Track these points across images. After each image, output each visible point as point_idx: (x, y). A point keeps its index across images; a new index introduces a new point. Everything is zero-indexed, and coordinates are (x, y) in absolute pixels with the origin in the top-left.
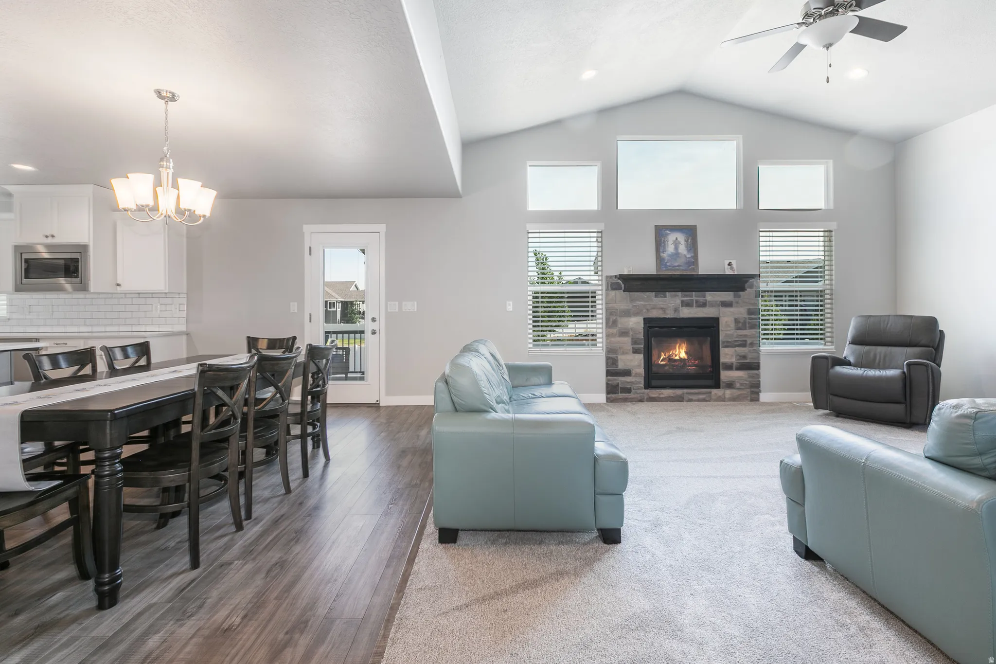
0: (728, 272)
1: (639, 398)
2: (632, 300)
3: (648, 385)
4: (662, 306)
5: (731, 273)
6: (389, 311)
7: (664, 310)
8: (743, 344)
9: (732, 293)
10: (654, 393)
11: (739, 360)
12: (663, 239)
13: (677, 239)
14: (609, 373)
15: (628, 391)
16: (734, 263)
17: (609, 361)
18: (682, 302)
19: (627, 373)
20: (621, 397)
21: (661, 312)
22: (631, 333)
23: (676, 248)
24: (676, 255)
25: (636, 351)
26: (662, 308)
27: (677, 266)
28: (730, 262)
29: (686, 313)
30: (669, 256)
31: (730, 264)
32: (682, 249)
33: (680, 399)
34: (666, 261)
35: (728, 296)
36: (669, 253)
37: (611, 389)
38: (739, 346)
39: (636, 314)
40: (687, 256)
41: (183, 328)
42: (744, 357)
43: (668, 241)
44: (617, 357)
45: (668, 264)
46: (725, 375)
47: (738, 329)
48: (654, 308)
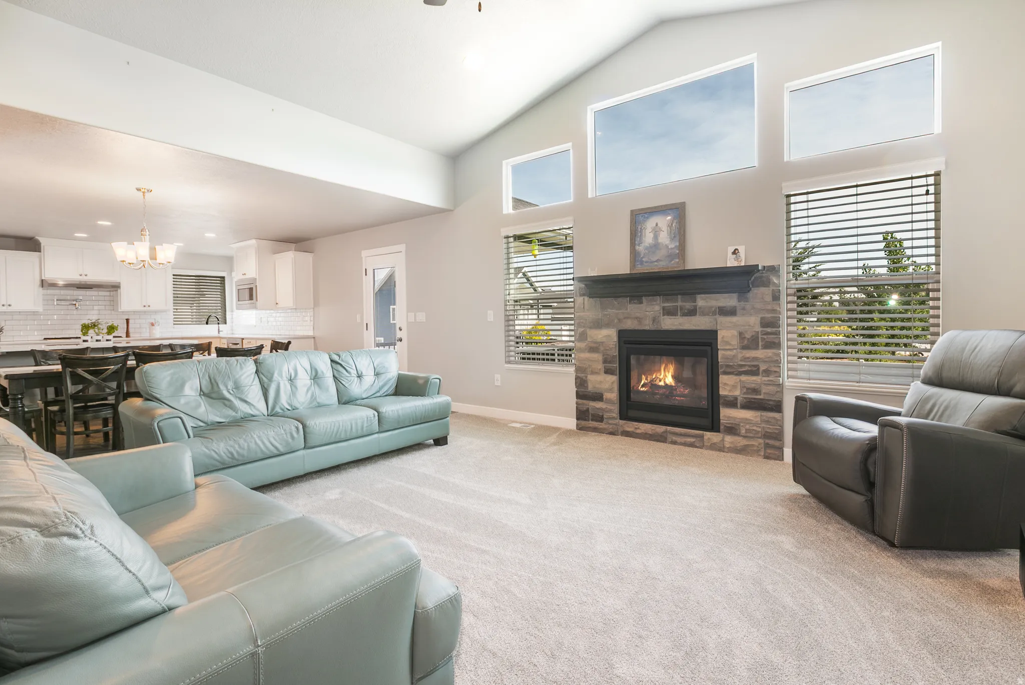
0: (731, 262)
1: (611, 430)
2: (603, 308)
3: (623, 416)
4: (638, 315)
5: (736, 264)
6: (409, 321)
7: (639, 320)
8: (754, 372)
9: (735, 295)
10: (630, 426)
11: (745, 393)
12: (639, 227)
13: (657, 225)
14: (579, 396)
15: (600, 419)
16: (742, 250)
17: (577, 380)
18: (664, 308)
19: (598, 397)
20: (590, 425)
21: (636, 322)
22: (602, 348)
23: (656, 237)
24: (656, 246)
25: (608, 371)
26: (637, 318)
27: (656, 261)
28: (736, 249)
29: (670, 323)
30: (646, 248)
31: (735, 252)
32: (664, 238)
33: (660, 438)
34: (641, 256)
35: (729, 300)
36: (647, 245)
37: (582, 415)
38: (746, 373)
39: (608, 325)
40: (670, 247)
41: (311, 333)
42: (756, 391)
43: (645, 230)
44: (586, 377)
45: (644, 259)
46: (727, 414)
47: (744, 348)
48: (627, 318)
